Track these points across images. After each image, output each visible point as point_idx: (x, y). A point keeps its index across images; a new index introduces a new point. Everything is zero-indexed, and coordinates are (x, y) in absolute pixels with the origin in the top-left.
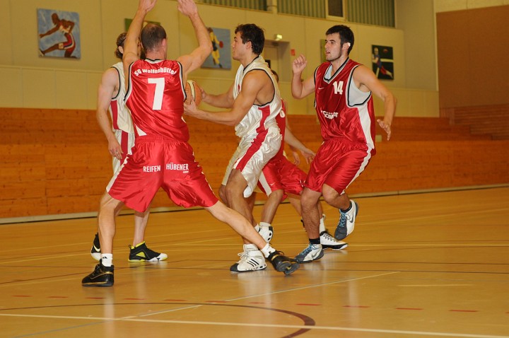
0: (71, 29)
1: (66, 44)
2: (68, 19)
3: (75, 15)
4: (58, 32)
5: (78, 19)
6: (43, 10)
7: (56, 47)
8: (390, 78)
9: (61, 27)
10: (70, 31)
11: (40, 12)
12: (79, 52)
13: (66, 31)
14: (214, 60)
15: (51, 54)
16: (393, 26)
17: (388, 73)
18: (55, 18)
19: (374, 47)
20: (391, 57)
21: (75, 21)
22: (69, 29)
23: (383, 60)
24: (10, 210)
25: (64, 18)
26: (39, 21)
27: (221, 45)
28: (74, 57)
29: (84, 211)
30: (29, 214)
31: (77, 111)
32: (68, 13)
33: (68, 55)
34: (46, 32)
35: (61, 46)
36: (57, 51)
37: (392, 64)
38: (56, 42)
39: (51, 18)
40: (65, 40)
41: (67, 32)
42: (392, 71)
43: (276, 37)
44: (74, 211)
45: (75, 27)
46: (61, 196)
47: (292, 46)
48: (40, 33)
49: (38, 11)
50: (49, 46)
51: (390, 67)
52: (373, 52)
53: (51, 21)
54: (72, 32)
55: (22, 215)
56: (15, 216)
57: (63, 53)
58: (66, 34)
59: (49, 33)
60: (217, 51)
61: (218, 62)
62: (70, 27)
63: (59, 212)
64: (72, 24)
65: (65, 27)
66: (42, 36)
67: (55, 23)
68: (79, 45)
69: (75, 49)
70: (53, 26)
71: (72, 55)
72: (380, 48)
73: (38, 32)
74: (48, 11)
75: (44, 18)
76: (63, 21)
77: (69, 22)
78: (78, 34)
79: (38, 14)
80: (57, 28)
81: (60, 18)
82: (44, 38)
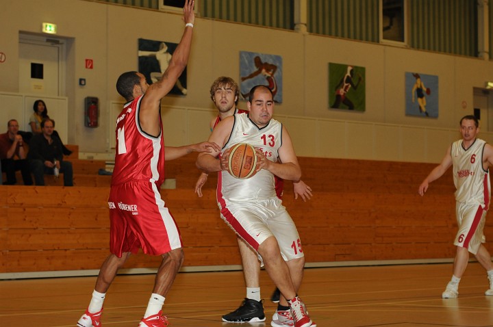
0: (274, 72)
2: (270, 62)
3: (278, 58)
4: (260, 76)
5: (281, 63)
6: (246, 53)
9: (264, 71)
10: (272, 75)
11: (243, 55)
12: (281, 96)
13: (268, 75)
14: (420, 108)
18: (258, 61)
21: (278, 64)
22: (271, 73)
24: (207, 257)
25: (267, 61)
26: (242, 64)
27: (428, 92)
28: (276, 102)
30: (226, 264)
32: (271, 56)
34: (248, 75)
39: (253, 61)
40: (267, 84)
41: (270, 75)
43: (487, 85)
45: (278, 70)
48: (242, 76)
49: (241, 53)
50: (250, 89)
53: (254, 64)
54: (275, 75)
55: (218, 264)
56: (211, 264)
58: (268, 78)
59: (251, 76)
60: (424, 98)
61: (424, 109)
62: (272, 70)
64: (274, 68)
65: (268, 71)
66: (243, 79)
67: (257, 66)
68: (281, 90)
69: (277, 93)
70: (256, 69)
71: (274, 99)
73: (240, 75)
74: (251, 54)
75: (246, 61)
76: (266, 64)
77: (272, 65)
78: (281, 79)
79: (241, 57)
80: (259, 72)
81: (263, 61)
82: (246, 81)
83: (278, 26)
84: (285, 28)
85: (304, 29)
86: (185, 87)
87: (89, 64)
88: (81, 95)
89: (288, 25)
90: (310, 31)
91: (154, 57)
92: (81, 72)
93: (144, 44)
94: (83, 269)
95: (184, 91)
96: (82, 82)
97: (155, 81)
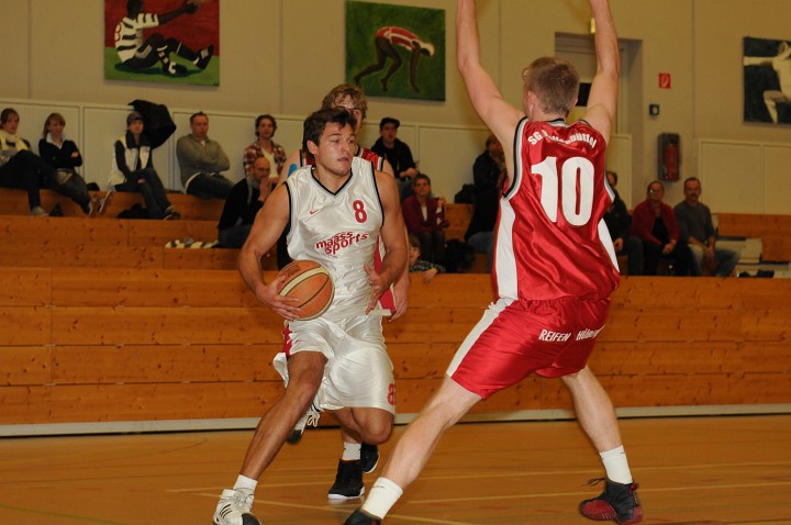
87: (665, 80)
88: (653, 130)
91: (769, 67)
92: (652, 93)
93: (752, 46)
94: (658, 405)
96: (653, 110)
97: (770, 104)
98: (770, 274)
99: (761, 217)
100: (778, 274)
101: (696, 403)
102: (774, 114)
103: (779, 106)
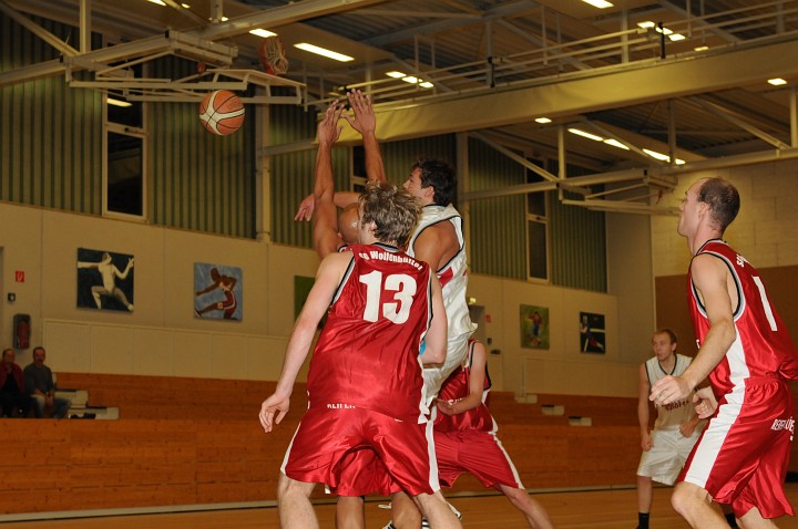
0: (233, 286)
1: (226, 304)
2: (229, 274)
3: (238, 270)
4: (217, 290)
5: (241, 275)
6: (201, 264)
7: (214, 307)
8: (601, 351)
9: (221, 284)
10: (231, 289)
11: (198, 267)
12: (241, 313)
13: (227, 289)
15: (208, 314)
16: (605, 291)
17: (599, 345)
18: (215, 274)
19: (582, 314)
20: (603, 328)
21: (237, 277)
22: (229, 286)
23: (592, 330)
24: (153, 497)
25: (225, 273)
26: (196, 276)
28: (235, 319)
29: (239, 500)
30: (175, 503)
31: (235, 382)
32: (229, 268)
33: (228, 316)
34: (203, 289)
35: (220, 305)
36: (215, 311)
37: (603, 334)
38: (215, 301)
39: (210, 274)
40: (225, 299)
42: (603, 342)
44: (227, 501)
45: (237, 284)
46: (213, 482)
47: (487, 312)
49: (195, 265)
50: (206, 305)
51: (601, 338)
52: (582, 320)
53: (210, 277)
54: (234, 289)
55: (166, 504)
56: (157, 505)
57: (222, 314)
58: (226, 293)
59: (207, 290)
62: (231, 284)
63: (210, 501)
64: (233, 281)
65: (226, 284)
66: (198, 294)
67: (214, 279)
68: (241, 306)
69: (237, 310)
70: (212, 283)
71: (233, 316)
72: (590, 316)
74: (207, 266)
75: (202, 274)
76: (224, 277)
77: (231, 278)
78: (240, 293)
79: (195, 269)
80: (217, 285)
81: (221, 274)
82: (201, 296)
83: (238, 235)
84: (245, 236)
85: (267, 238)
86: (131, 302)
87: (20, 276)
88: (11, 312)
89: (249, 232)
90: (274, 240)
91: (96, 269)
92: (11, 285)
93: (84, 254)
94: (7, 513)
95: (130, 307)
96: (11, 298)
97: (96, 296)
98: (93, 416)
99: (88, 375)
100: (98, 417)
101: (36, 510)
102: (99, 303)
103: (102, 297)
